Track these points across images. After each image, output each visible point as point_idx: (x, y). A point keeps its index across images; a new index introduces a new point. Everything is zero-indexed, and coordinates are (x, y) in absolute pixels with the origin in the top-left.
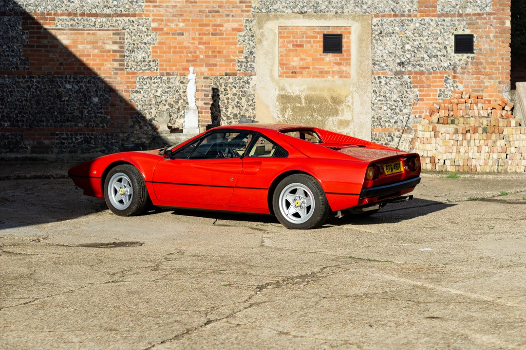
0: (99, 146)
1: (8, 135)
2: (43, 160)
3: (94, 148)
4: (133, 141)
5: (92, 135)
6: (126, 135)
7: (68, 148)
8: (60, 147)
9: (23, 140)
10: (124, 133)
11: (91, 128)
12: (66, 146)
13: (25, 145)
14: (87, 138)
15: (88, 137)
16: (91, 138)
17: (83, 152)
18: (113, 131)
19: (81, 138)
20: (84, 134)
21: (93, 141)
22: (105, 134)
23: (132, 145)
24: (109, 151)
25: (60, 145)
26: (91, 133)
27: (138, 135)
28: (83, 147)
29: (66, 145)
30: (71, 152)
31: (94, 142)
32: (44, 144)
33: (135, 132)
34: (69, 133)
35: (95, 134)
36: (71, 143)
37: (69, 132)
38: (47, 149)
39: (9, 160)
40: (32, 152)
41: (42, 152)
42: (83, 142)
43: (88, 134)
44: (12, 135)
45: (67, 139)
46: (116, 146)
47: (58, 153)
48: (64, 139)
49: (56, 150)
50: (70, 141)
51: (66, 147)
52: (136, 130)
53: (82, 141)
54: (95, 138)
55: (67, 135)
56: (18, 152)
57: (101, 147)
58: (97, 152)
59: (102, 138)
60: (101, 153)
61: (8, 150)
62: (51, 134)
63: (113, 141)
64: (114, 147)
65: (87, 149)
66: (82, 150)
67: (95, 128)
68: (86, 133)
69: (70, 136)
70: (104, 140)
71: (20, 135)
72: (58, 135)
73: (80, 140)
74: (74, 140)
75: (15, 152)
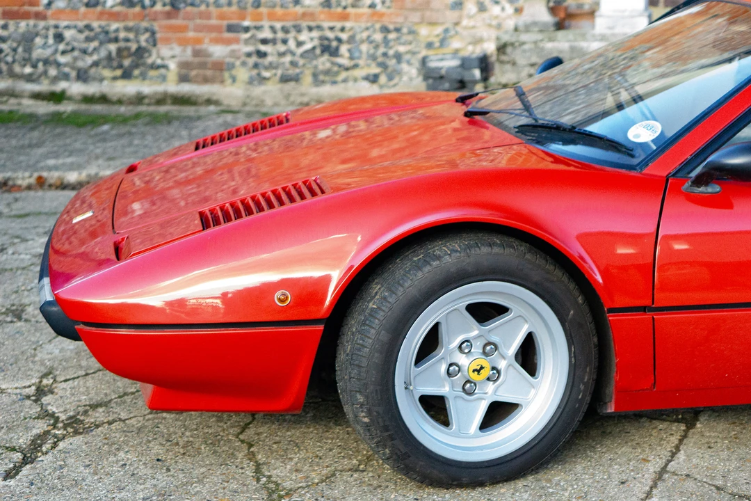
0: (361, 62)
1: (117, 30)
2: (209, 102)
3: (347, 69)
4: (456, 51)
5: (343, 30)
6: (439, 30)
7: (276, 68)
8: (256, 66)
9: (155, 45)
10: (432, 24)
11: (339, 10)
12: (271, 63)
13: (163, 59)
14: (327, 39)
15: (331, 35)
16: (339, 40)
17: (317, 82)
18: (400, 20)
19: (312, 39)
20: (319, 28)
21: (344, 49)
22: (378, 26)
23: (455, 63)
24: (390, 78)
25: (254, 59)
26: (338, 25)
27: (473, 31)
28: (316, 67)
29: (269, 59)
30: (285, 79)
31: (349, 51)
32: (209, 55)
33: (465, 22)
34: (278, 25)
35: (351, 29)
36: (282, 54)
37: (279, 20)
38: (220, 70)
39: (120, 102)
40: (183, 79)
41: (206, 80)
42: (318, 51)
43: (332, 29)
44: (128, 29)
45: (274, 41)
46: (409, 63)
47: (251, 82)
48: (264, 42)
49: (243, 74)
50: (282, 48)
51: (270, 67)
52: (470, 17)
53: (314, 48)
54: (351, 39)
55: (273, 29)
56: (144, 79)
57: (368, 66)
58: (355, 80)
59: (369, 40)
60: (366, 84)
61: (119, 72)
62: (230, 29)
63: (402, 49)
64: (404, 67)
65: (327, 72)
66: (315, 75)
67: (350, 10)
68: (326, 24)
69: (280, 35)
70: (377, 47)
71: (147, 30)
72: (247, 29)
73: (308, 46)
74: (292, 44)
75: (136, 77)
